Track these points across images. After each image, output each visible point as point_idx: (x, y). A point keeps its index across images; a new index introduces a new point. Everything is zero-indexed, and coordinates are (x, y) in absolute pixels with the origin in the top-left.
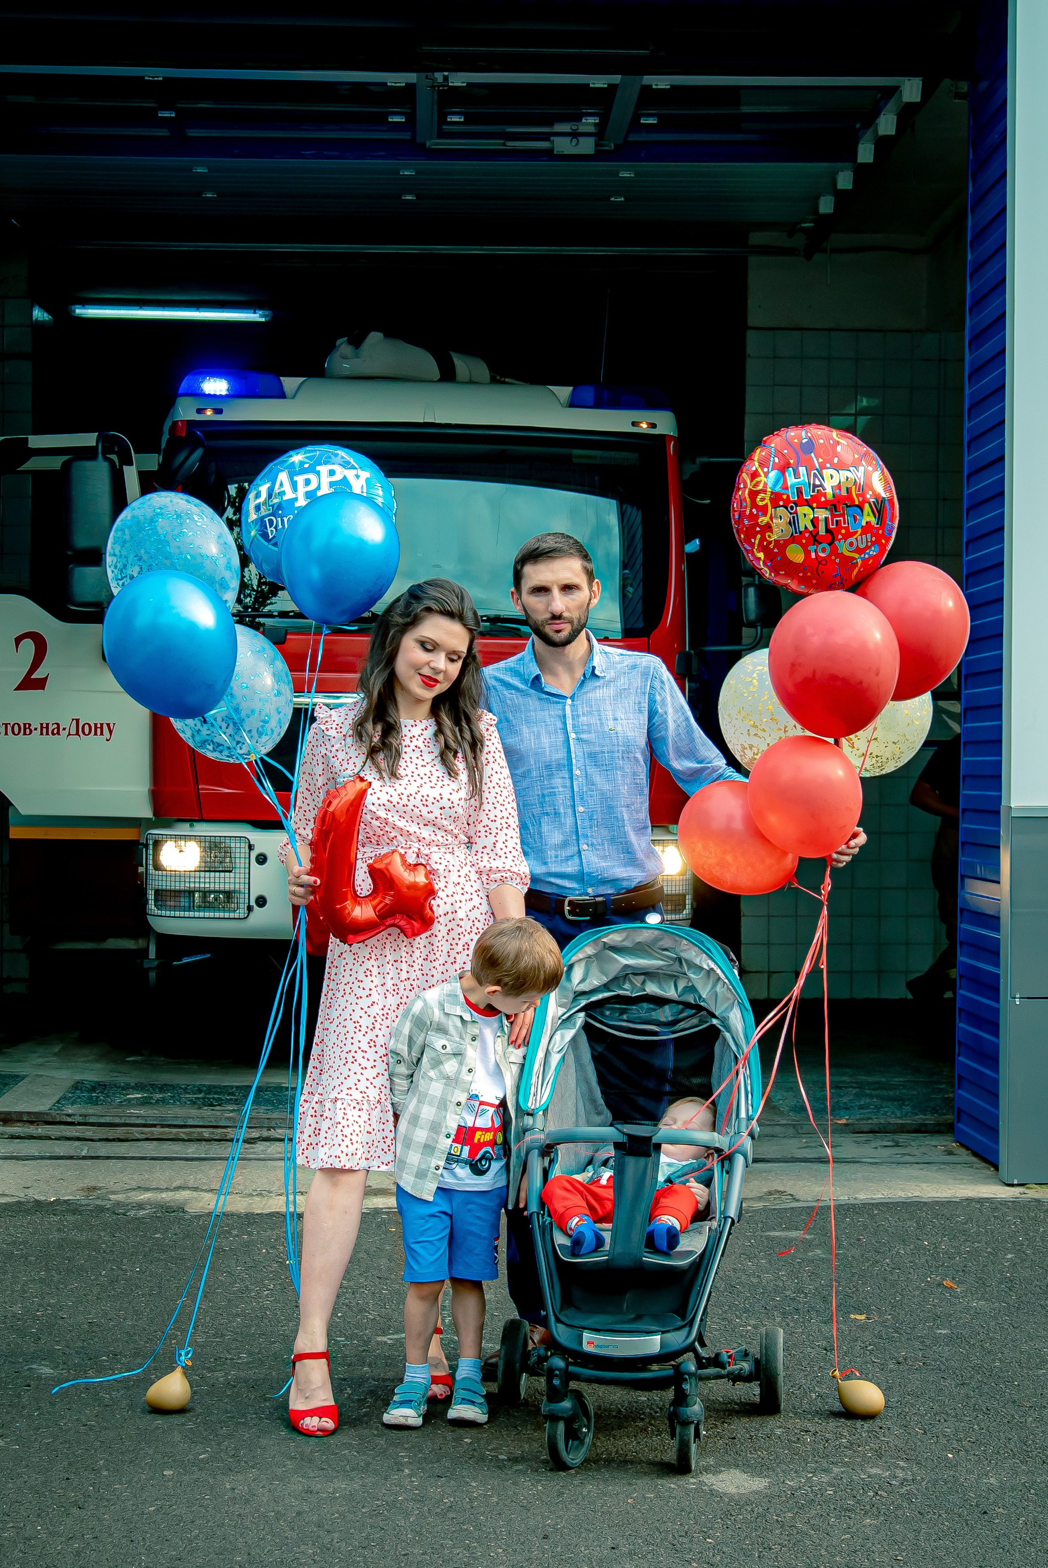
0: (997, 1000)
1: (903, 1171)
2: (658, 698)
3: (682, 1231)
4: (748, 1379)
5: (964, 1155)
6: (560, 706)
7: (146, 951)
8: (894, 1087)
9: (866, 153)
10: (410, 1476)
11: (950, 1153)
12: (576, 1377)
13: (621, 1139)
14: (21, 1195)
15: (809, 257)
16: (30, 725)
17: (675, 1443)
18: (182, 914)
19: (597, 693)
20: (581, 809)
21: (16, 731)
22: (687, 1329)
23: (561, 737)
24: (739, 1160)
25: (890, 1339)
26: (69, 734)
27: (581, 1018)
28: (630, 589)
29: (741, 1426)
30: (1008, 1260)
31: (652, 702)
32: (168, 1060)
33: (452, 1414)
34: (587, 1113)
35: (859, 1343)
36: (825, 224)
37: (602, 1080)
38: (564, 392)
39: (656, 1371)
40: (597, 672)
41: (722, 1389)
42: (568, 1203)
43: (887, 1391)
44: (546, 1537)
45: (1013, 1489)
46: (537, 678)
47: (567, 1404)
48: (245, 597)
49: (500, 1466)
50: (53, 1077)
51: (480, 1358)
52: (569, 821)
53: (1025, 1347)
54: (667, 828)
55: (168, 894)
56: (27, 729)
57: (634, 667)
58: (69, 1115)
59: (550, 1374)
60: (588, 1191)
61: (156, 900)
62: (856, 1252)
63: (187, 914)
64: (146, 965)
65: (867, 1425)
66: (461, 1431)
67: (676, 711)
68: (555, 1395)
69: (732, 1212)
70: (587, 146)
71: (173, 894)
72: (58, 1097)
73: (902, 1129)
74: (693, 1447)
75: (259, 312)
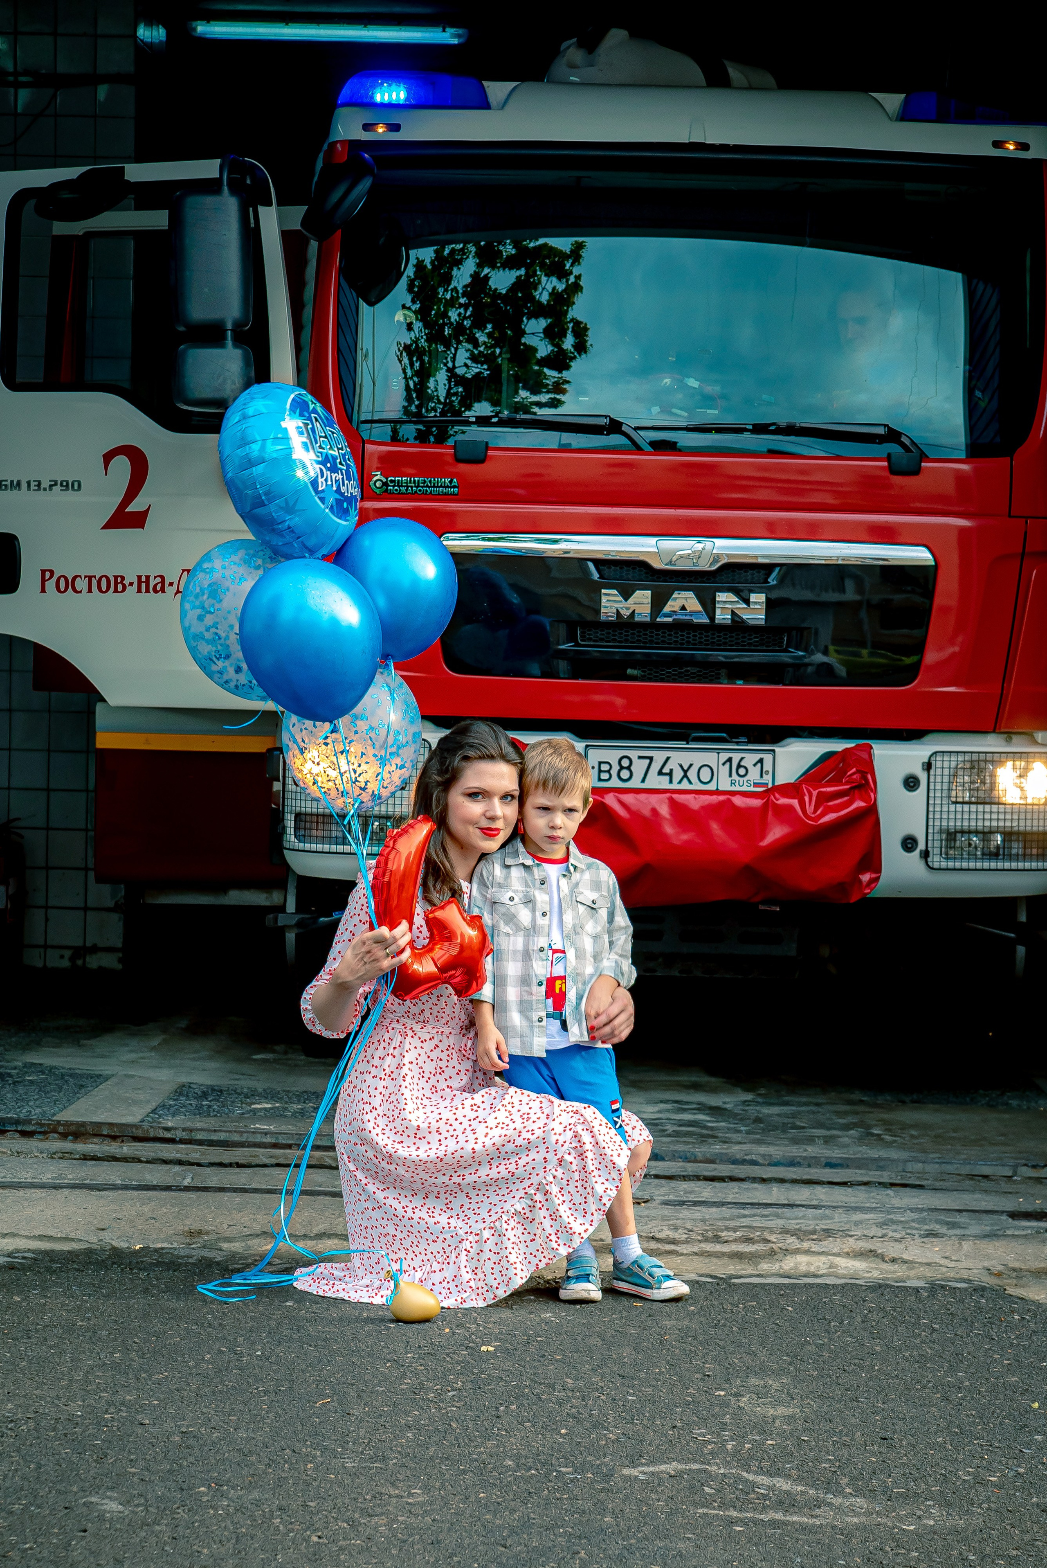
7: (282, 909)
14: (93, 1240)
16: (123, 578)
18: (333, 848)
21: (104, 588)
26: (178, 592)
32: (312, 1059)
38: (893, 101)
48: (427, 411)
50: (148, 1079)
54: (1031, 735)
55: (314, 819)
56: (118, 584)
58: (167, 1129)
61: (296, 828)
63: (340, 848)
64: (282, 920)
71: (320, 819)
72: (154, 1105)
75: (450, 31)
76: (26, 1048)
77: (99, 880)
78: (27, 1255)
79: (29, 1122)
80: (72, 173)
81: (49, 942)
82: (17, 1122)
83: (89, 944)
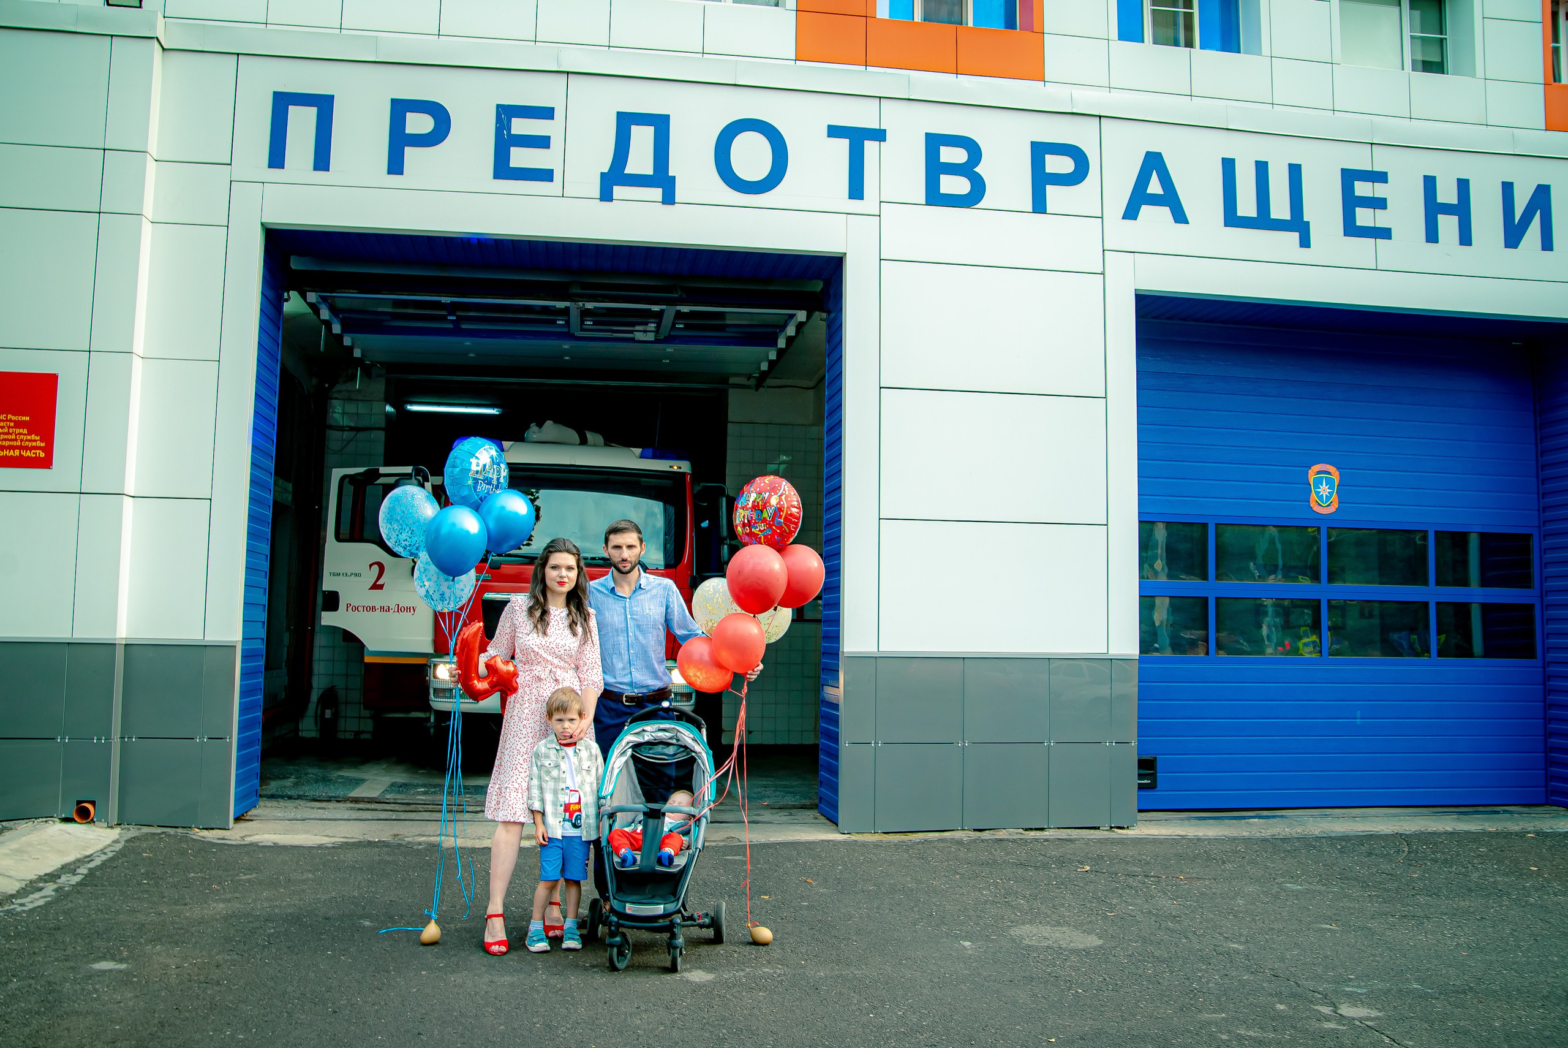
0: (838, 744)
1: (793, 827)
2: (671, 600)
3: (676, 854)
4: (708, 927)
5: (823, 820)
6: (624, 602)
7: (430, 718)
8: (792, 787)
9: (782, 343)
10: (541, 974)
11: (816, 818)
12: (623, 926)
13: (646, 810)
14: (361, 838)
15: (757, 390)
16: (375, 607)
17: (670, 958)
18: (446, 700)
19: (641, 597)
20: (632, 652)
21: (369, 610)
22: (676, 903)
23: (623, 617)
24: (704, 821)
25: (780, 908)
26: (394, 612)
27: (630, 752)
28: (669, 545)
29: (704, 950)
30: (839, 869)
31: (668, 601)
33: (564, 946)
34: (633, 799)
35: (764, 910)
36: (764, 375)
37: (640, 782)
38: (639, 451)
39: (661, 923)
40: (642, 586)
41: (695, 932)
42: (620, 842)
43: (774, 932)
44: (605, 1003)
45: (831, 978)
46: (613, 588)
47: (618, 939)
49: (586, 969)
50: (381, 780)
51: (576, 918)
52: (626, 657)
53: (843, 911)
55: (440, 690)
56: (373, 609)
57: (660, 585)
58: (388, 799)
59: (610, 924)
60: (631, 837)
61: (434, 693)
62: (767, 866)
63: (449, 700)
64: (429, 724)
65: (764, 948)
66: (568, 953)
67: (678, 606)
68: (612, 934)
69: (700, 846)
70: (651, 337)
71: (442, 690)
72: (383, 790)
73: (794, 807)
74: (679, 960)
75: (496, 409)
76: (340, 768)
77: (365, 709)
78: (340, 843)
79: (339, 797)
80: (361, 470)
81: (347, 729)
82: (335, 797)
83: (361, 729)
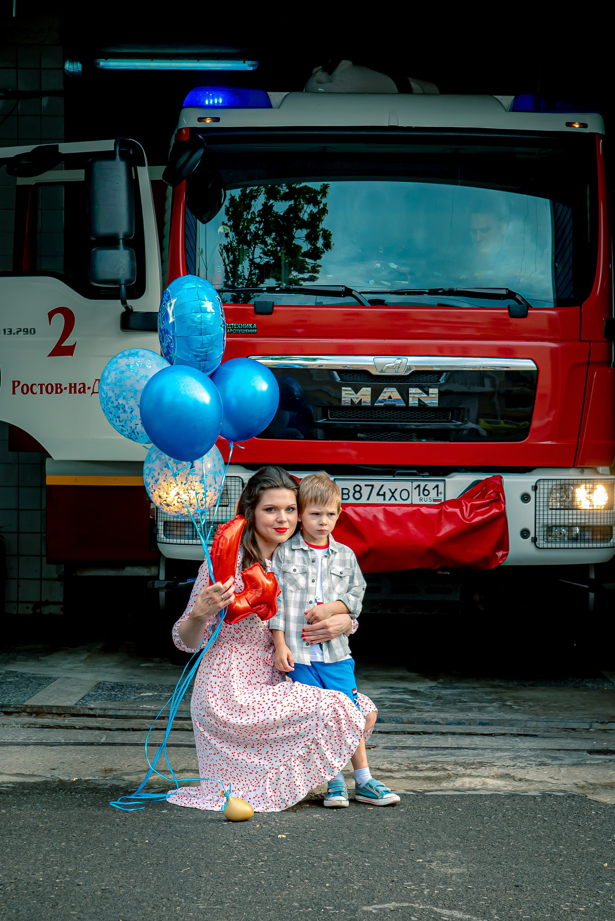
7: (157, 577)
14: (48, 776)
16: (61, 385)
18: (187, 541)
21: (50, 391)
26: (93, 392)
32: (175, 666)
38: (508, 100)
48: (238, 284)
50: (80, 679)
54: (595, 469)
55: (175, 524)
56: (58, 388)
58: (91, 709)
61: (165, 530)
63: (191, 542)
64: (157, 585)
71: (179, 525)
72: (83, 695)
75: (248, 63)
76: (7, 662)
77: (49, 562)
78: (9, 785)
79: (9, 706)
80: (28, 149)
81: (20, 599)
83: (43, 600)
